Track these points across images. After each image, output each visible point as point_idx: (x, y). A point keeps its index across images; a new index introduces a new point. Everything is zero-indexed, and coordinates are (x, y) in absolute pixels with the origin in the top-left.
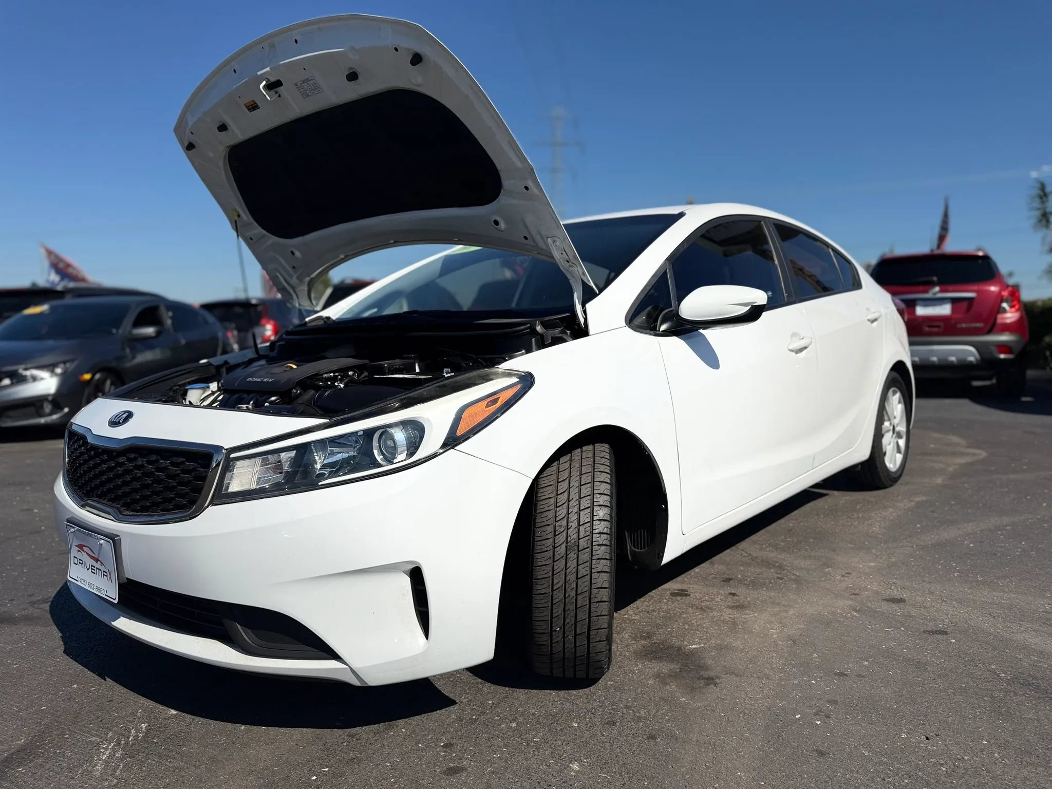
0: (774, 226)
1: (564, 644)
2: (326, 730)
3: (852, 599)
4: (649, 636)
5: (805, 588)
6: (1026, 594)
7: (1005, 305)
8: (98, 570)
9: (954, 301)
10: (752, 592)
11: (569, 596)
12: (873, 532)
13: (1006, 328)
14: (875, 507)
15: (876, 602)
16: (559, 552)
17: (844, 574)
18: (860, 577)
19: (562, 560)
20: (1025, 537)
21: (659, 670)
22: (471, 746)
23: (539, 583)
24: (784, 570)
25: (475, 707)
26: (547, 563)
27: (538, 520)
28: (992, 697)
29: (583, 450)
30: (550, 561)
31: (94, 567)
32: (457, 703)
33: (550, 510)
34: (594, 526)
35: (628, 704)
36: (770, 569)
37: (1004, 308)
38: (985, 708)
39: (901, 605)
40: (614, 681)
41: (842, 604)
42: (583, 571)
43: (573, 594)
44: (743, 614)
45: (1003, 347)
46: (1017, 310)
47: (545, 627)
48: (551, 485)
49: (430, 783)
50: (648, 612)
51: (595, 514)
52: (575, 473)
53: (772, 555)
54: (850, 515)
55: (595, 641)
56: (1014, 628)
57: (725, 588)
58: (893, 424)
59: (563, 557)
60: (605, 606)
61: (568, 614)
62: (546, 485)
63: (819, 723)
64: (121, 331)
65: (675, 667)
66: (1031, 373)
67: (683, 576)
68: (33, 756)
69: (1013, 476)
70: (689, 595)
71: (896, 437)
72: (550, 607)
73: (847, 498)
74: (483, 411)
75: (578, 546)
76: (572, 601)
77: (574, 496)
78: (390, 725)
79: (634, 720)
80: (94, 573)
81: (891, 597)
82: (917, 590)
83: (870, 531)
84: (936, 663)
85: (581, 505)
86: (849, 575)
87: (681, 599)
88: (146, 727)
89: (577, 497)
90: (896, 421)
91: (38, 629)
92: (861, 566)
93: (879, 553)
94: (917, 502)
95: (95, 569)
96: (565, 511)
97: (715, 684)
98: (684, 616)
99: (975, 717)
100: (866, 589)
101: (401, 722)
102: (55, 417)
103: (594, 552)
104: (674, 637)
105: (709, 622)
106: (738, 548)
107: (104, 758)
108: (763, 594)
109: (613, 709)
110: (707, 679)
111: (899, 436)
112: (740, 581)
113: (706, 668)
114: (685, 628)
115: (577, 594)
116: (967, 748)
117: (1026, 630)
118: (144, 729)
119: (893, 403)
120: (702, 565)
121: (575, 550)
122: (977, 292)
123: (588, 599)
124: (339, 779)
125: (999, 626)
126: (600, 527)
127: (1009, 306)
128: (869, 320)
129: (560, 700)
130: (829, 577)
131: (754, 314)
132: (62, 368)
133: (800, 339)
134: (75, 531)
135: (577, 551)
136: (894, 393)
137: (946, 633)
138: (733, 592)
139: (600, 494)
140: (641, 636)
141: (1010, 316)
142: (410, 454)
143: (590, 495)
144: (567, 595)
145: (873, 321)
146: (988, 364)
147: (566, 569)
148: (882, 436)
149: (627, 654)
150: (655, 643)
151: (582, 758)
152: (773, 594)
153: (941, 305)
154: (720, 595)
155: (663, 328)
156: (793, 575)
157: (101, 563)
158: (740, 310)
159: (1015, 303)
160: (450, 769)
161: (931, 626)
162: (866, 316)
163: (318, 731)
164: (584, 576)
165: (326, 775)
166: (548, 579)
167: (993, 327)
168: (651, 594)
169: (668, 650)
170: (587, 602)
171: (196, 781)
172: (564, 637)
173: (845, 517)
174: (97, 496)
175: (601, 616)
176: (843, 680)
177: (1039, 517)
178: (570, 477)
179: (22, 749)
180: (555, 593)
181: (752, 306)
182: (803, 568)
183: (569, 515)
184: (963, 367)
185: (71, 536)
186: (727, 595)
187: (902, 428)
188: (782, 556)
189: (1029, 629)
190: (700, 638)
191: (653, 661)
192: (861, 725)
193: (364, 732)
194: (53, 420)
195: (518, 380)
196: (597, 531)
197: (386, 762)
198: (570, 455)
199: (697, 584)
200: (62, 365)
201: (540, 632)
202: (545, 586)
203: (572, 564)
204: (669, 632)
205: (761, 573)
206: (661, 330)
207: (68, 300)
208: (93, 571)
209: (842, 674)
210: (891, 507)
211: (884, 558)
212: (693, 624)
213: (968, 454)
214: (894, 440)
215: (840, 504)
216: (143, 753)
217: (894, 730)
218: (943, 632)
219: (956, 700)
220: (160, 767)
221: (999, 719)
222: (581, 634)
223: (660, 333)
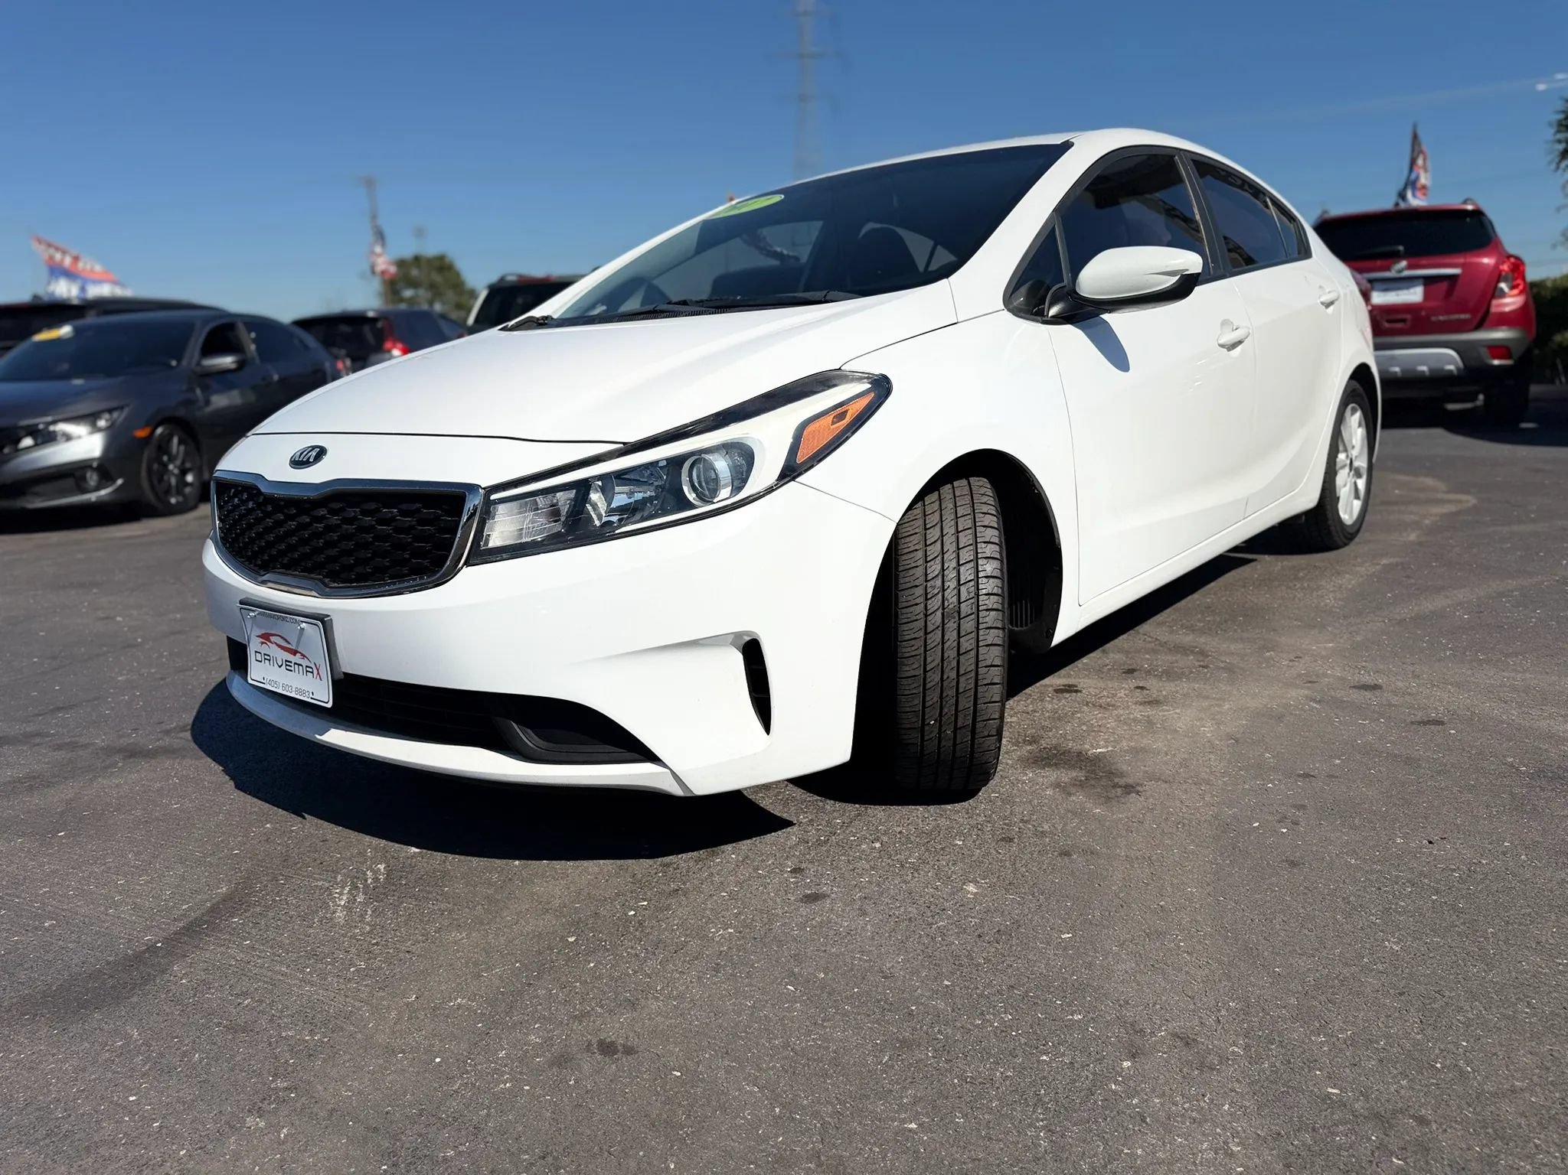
0: (1192, 163)
1: (940, 742)
2: (630, 861)
3: (1308, 688)
4: (1034, 741)
5: (1240, 677)
6: (1547, 673)
7: (1503, 285)
8: (296, 666)
9: (1428, 281)
10: (1166, 684)
11: (948, 677)
12: (1326, 605)
13: (1504, 320)
14: (1325, 573)
15: (1342, 690)
16: (933, 621)
17: (1293, 658)
18: (1316, 661)
19: (937, 631)
20: (1541, 604)
21: (1057, 778)
22: (827, 870)
23: (906, 662)
24: (1208, 656)
25: (820, 827)
26: (916, 635)
27: (901, 581)
28: (1511, 794)
29: (955, 486)
30: (921, 633)
31: (291, 662)
32: (795, 824)
33: (917, 567)
34: (980, 586)
35: (1025, 818)
36: (1188, 655)
37: (1502, 290)
38: (1504, 807)
39: (1378, 693)
40: (999, 792)
41: (1296, 695)
42: (967, 644)
43: (953, 675)
44: (1160, 711)
45: (1498, 349)
46: (1521, 292)
47: (914, 720)
48: (916, 533)
49: (786, 913)
50: (1028, 713)
51: (980, 569)
52: (949, 516)
53: (1188, 639)
54: (1291, 585)
55: (982, 736)
56: (1533, 714)
57: (1130, 682)
58: (1350, 456)
59: (939, 627)
60: (997, 689)
61: (947, 702)
62: (909, 533)
63: (1285, 831)
64: (184, 363)
65: (1081, 775)
66: (1535, 389)
67: (1067, 668)
68: (245, 904)
69: (1516, 528)
70: (1081, 692)
71: (1353, 475)
72: (921, 694)
73: (1285, 563)
74: (828, 429)
75: (959, 613)
76: (951, 685)
77: (950, 547)
78: (713, 851)
79: (1037, 835)
80: (291, 671)
81: (1362, 683)
82: (1396, 674)
83: (1322, 604)
84: (1433, 758)
85: (961, 558)
86: (1300, 660)
87: (1070, 696)
88: (384, 868)
89: (953, 548)
90: (1354, 453)
91: (188, 762)
92: (1314, 648)
93: (1337, 631)
94: (1384, 565)
95: (292, 665)
96: (939, 567)
97: (1138, 793)
98: (1079, 715)
99: (1490, 816)
100: (1325, 675)
101: (729, 847)
102: (103, 492)
103: (980, 619)
104: (1069, 740)
105: (1115, 721)
106: (1138, 633)
107: (343, 903)
108: (1184, 686)
109: (1005, 824)
110: (1124, 787)
111: (1358, 475)
112: (1148, 672)
113: (1122, 775)
114: (1082, 729)
115: (958, 675)
116: (1484, 851)
117: (1550, 716)
118: (382, 870)
119: (1350, 427)
120: (1092, 655)
121: (955, 618)
122: (1463, 266)
123: (973, 681)
124: (665, 912)
125: (1513, 712)
126: (988, 586)
127: (1508, 286)
128: (1322, 303)
129: (932, 816)
130: (1272, 662)
131: (1184, 286)
132: (107, 420)
133: (1233, 330)
134: (255, 616)
135: (957, 618)
136: (1354, 411)
137: (1442, 723)
138: (1141, 685)
139: (985, 542)
140: (1024, 741)
141: (1510, 301)
142: (737, 489)
143: (971, 545)
144: (945, 677)
145: (1328, 305)
146: (1474, 374)
147: (943, 643)
148: (1336, 474)
149: (1010, 762)
150: (1044, 748)
151: (978, 879)
152: (1197, 685)
153: (1408, 288)
154: (1123, 689)
155: (1053, 311)
156: (1222, 662)
157: (302, 655)
158: (1167, 281)
159: (1519, 281)
160: (807, 896)
161: (1420, 715)
162: (1319, 298)
163: (619, 862)
164: (968, 651)
165: (647, 909)
166: (919, 657)
167: (1484, 319)
168: (1028, 691)
169: (1065, 756)
170: (973, 685)
171: (476, 924)
172: (940, 732)
173: (1284, 588)
174: (283, 566)
175: (989, 703)
176: (1309, 781)
177: (1557, 578)
178: (942, 522)
179: (227, 898)
180: (928, 674)
181: (1182, 276)
182: (1233, 653)
183: (945, 572)
184: (1439, 381)
185: (249, 624)
186: (1132, 688)
187: (1362, 462)
188: (1202, 640)
189: (1555, 714)
190: (1106, 741)
191: (1047, 769)
192: (1341, 831)
193: (683, 861)
194: (101, 496)
195: (870, 386)
196: (984, 592)
197: (721, 892)
198: (937, 492)
199: (1089, 678)
200: (107, 416)
201: (908, 726)
202: (915, 666)
203: (951, 636)
204: (1061, 734)
205: (1177, 662)
206: (1050, 315)
207: (91, 319)
208: (288, 667)
209: (1307, 776)
210: (1348, 573)
211: (1345, 637)
212: (1092, 724)
213: (1449, 501)
214: (1351, 480)
215: (1276, 572)
216: (394, 895)
217: (1386, 835)
218: (1438, 722)
219: (1463, 798)
220: (422, 911)
221: (1523, 818)
222: (964, 727)
223: (1049, 319)
